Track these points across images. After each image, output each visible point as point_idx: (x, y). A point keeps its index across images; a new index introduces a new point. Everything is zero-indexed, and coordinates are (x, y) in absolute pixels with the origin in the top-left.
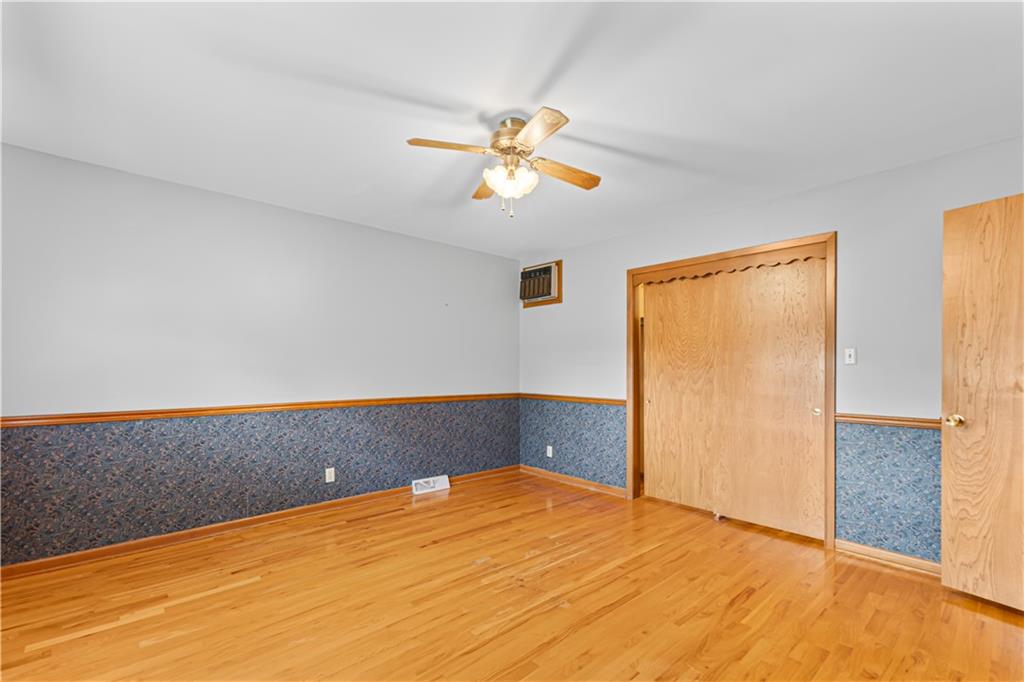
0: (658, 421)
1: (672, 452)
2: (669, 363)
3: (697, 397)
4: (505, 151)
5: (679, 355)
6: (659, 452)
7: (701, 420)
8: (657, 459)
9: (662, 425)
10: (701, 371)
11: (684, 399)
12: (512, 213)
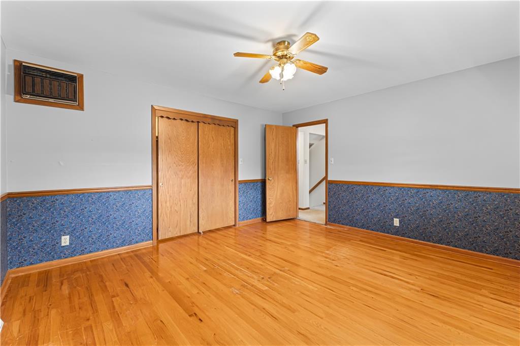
0: (168, 195)
1: (176, 210)
2: (174, 163)
3: (189, 180)
4: (281, 58)
5: (180, 159)
6: (168, 212)
7: (190, 191)
8: (167, 217)
9: (170, 197)
10: (191, 167)
11: (183, 181)
12: (284, 88)
